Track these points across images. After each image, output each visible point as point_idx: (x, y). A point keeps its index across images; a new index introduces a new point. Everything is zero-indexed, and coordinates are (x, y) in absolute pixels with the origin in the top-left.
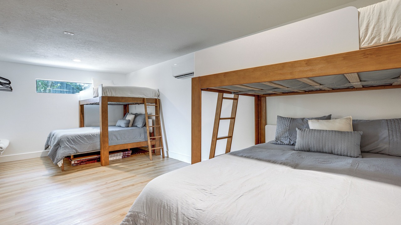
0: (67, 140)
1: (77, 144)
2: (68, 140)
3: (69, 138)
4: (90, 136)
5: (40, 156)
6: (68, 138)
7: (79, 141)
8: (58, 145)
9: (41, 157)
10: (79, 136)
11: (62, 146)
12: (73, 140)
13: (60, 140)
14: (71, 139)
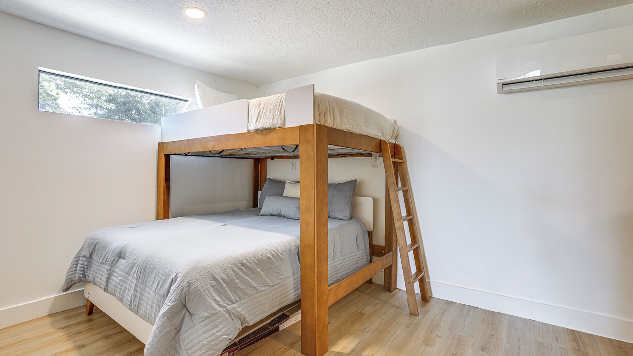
0: (213, 287)
1: (241, 295)
2: (214, 284)
3: (218, 278)
4: (269, 258)
5: (46, 314)
6: (214, 278)
7: (245, 282)
8: (181, 309)
9: (50, 316)
10: (243, 264)
11: (200, 314)
12: (230, 283)
13: (189, 286)
14: (223, 279)
